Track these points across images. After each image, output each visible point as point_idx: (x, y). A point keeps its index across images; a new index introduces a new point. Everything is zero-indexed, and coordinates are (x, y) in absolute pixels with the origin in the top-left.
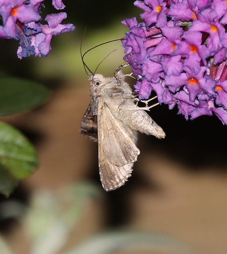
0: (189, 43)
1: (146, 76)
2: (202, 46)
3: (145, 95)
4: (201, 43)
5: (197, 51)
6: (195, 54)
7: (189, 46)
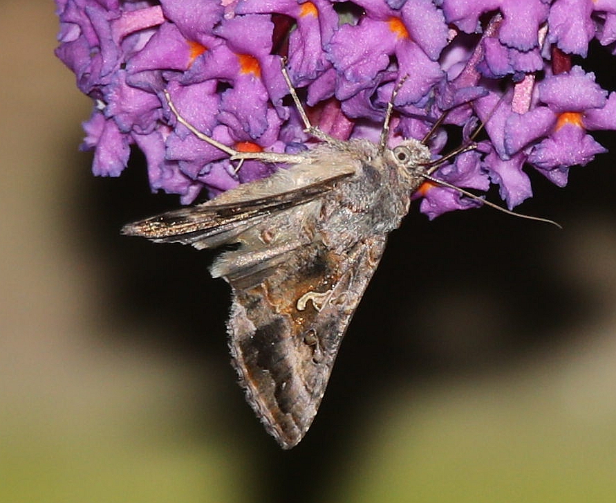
0: (237, 48)
1: (116, 117)
2: (272, 56)
3: (110, 165)
4: (269, 50)
5: (258, 68)
6: (253, 80)
7: (234, 55)
